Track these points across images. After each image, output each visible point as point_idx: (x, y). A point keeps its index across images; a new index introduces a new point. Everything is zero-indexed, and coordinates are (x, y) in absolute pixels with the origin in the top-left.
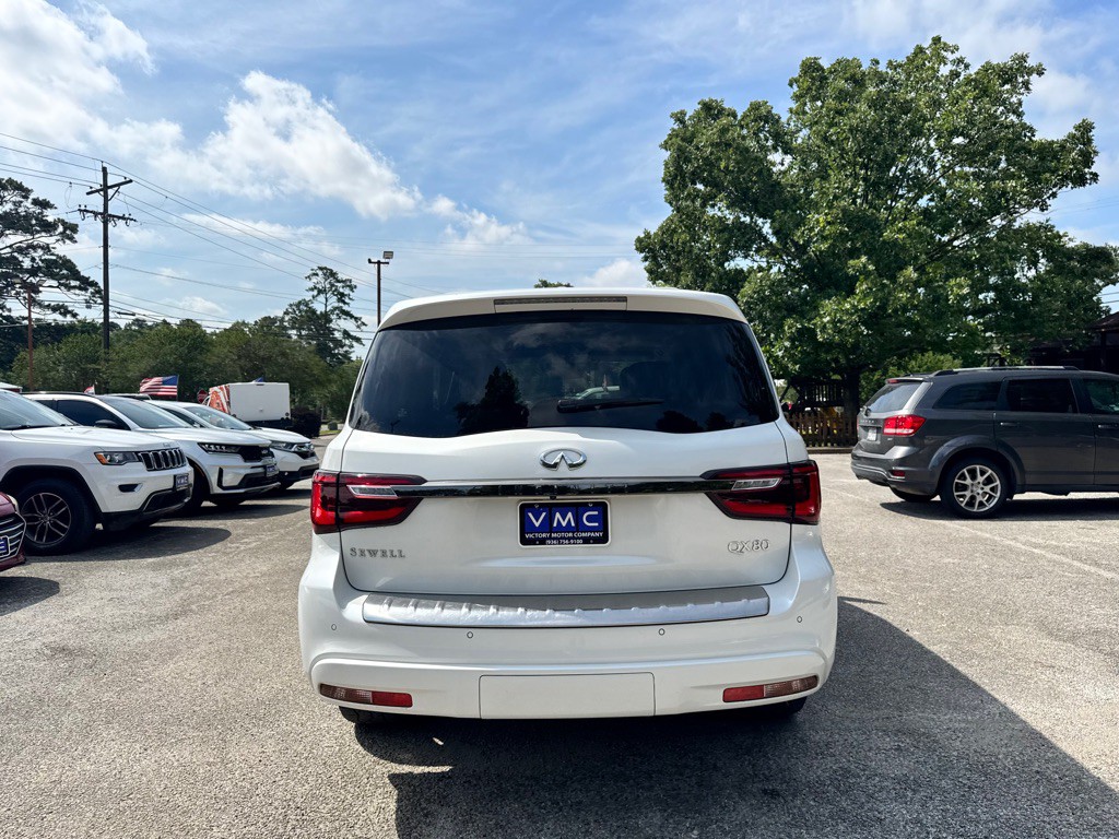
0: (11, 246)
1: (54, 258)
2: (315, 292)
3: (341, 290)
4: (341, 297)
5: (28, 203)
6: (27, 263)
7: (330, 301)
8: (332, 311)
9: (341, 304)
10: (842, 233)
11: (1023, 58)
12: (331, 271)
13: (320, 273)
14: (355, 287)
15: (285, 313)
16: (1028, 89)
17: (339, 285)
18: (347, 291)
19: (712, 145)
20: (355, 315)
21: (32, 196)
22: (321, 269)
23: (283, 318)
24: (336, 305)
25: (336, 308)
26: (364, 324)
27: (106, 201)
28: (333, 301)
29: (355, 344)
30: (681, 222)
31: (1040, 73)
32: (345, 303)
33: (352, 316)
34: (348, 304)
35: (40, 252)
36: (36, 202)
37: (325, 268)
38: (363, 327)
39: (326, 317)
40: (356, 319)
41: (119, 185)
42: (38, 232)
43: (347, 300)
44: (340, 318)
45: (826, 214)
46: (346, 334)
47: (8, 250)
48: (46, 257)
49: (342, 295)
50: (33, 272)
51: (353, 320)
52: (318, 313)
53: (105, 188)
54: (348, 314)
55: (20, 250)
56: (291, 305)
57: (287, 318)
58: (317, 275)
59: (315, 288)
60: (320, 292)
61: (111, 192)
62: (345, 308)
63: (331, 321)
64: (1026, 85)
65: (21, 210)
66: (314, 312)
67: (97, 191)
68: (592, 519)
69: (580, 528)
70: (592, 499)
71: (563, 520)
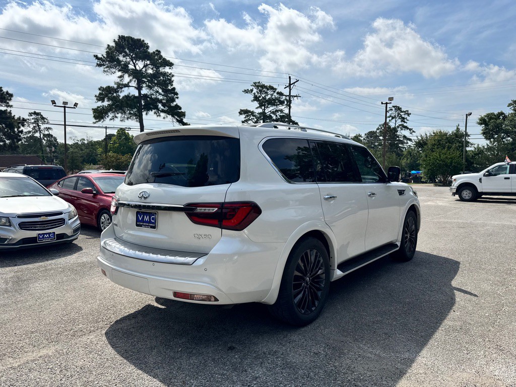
0: (270, 111)
1: (284, 114)
2: (391, 118)
3: (403, 116)
4: (403, 119)
5: (275, 94)
6: (274, 117)
7: (397, 122)
8: (398, 127)
9: (403, 123)
12: (399, 107)
13: (393, 109)
14: (410, 114)
15: (377, 129)
17: (402, 114)
18: (406, 116)
20: (410, 128)
21: (277, 91)
22: (394, 107)
23: (376, 131)
24: (401, 123)
25: (400, 125)
26: (414, 132)
27: (290, 90)
28: (399, 122)
29: (409, 142)
32: (405, 122)
33: (408, 128)
34: (406, 122)
35: (279, 112)
36: (278, 93)
37: (396, 106)
38: (413, 133)
39: (395, 130)
40: (410, 129)
41: (294, 83)
42: (279, 105)
43: (406, 121)
44: (402, 130)
46: (405, 137)
47: (269, 113)
48: (282, 114)
49: (404, 118)
50: (277, 120)
51: (408, 130)
52: (392, 127)
53: (290, 84)
54: (406, 128)
55: (273, 113)
56: (380, 125)
57: (378, 132)
58: (392, 110)
59: (390, 116)
60: (393, 118)
61: (292, 86)
62: (405, 124)
63: (397, 131)
65: (273, 97)
66: (389, 127)
67: (288, 87)
68: (153, 219)
69: (150, 222)
70: (153, 211)
71: (146, 218)
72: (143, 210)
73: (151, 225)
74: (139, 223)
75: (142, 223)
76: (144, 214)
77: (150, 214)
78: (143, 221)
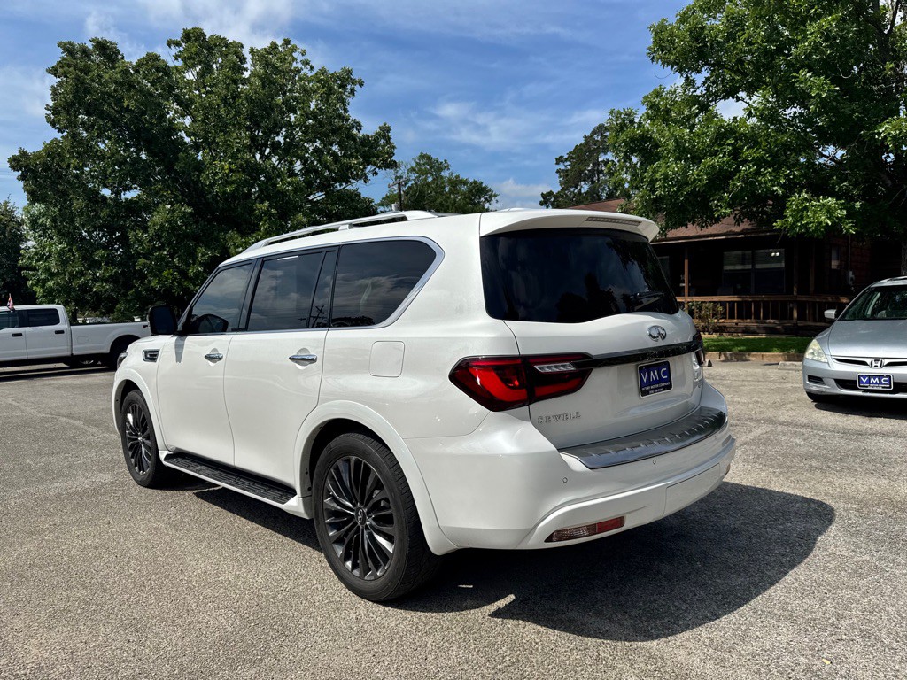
10: (245, 180)
11: (349, 72)
16: (354, 94)
19: (116, 82)
30: (73, 147)
31: (361, 85)
45: (230, 163)
64: (352, 91)
68: (664, 373)
69: (661, 381)
70: (663, 360)
71: (654, 376)
72: (646, 363)
73: (663, 385)
74: (645, 389)
75: (648, 388)
76: (649, 368)
77: (658, 367)
78: (650, 383)
